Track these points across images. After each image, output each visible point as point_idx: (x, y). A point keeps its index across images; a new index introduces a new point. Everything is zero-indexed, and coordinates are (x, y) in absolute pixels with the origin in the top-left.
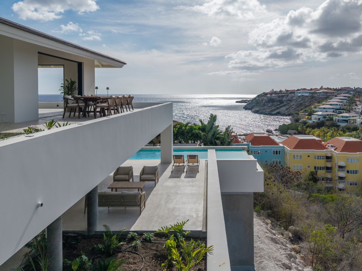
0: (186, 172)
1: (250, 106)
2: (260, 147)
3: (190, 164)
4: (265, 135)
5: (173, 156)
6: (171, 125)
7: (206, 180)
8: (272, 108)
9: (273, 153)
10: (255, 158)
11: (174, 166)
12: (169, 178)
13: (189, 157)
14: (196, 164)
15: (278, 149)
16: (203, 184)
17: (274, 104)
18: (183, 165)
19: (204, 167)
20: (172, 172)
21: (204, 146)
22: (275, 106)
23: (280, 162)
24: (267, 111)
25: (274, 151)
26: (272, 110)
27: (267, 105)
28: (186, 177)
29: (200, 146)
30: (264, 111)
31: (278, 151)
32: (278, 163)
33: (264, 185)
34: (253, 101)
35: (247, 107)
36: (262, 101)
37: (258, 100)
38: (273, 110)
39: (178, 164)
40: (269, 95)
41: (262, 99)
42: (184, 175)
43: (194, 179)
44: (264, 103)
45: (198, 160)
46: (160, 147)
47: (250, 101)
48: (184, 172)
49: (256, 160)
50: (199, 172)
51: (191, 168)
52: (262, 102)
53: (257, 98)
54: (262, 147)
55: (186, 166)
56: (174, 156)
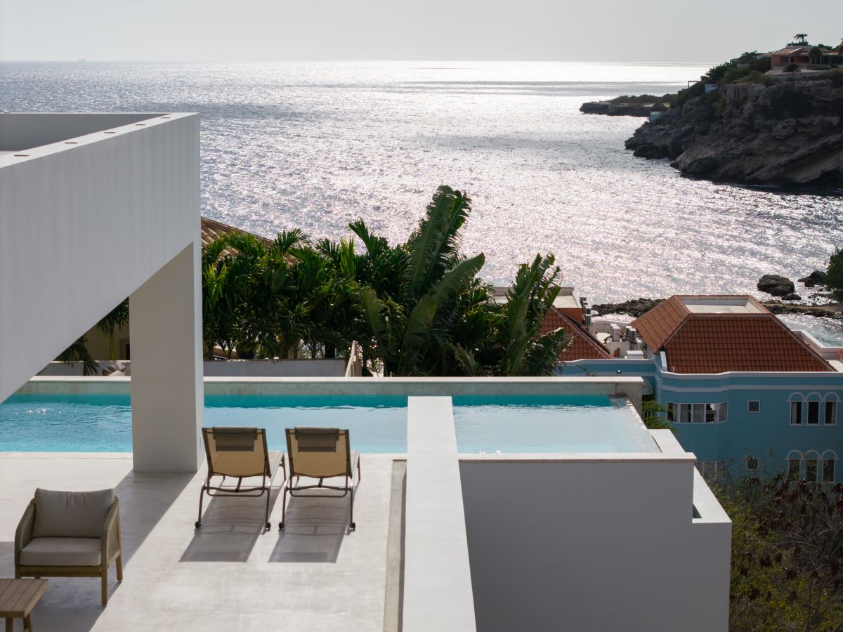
0: (281, 526)
1: (667, 134)
2: (715, 382)
3: (305, 481)
4: (750, 309)
5: (205, 431)
6: (190, 247)
7: (397, 573)
8: (796, 149)
9: (791, 412)
10: (687, 449)
11: (213, 492)
12: (185, 558)
13: (295, 443)
14: (339, 481)
15: (823, 392)
16: (376, 595)
17: (804, 125)
18: (263, 489)
19: (386, 500)
20: (198, 525)
21: (386, 374)
22: (812, 139)
23: (829, 470)
24: (763, 166)
25: (799, 404)
26: (792, 161)
27: (769, 128)
28: (280, 555)
29: (366, 373)
30: (748, 166)
31: (822, 401)
32: (819, 472)
33: (732, 597)
34: (687, 106)
35: (650, 140)
36: (738, 104)
37: (716, 96)
38: (802, 158)
39: (231, 482)
40: (776, 72)
41: (737, 91)
42: (267, 542)
43: (323, 566)
44: (751, 117)
45: (348, 459)
46: (128, 379)
47: (667, 105)
48: (268, 526)
49: (691, 456)
50: (353, 526)
51: (310, 501)
52: (736, 112)
53: (709, 88)
54: (732, 380)
55: (277, 491)
56: (210, 437)
